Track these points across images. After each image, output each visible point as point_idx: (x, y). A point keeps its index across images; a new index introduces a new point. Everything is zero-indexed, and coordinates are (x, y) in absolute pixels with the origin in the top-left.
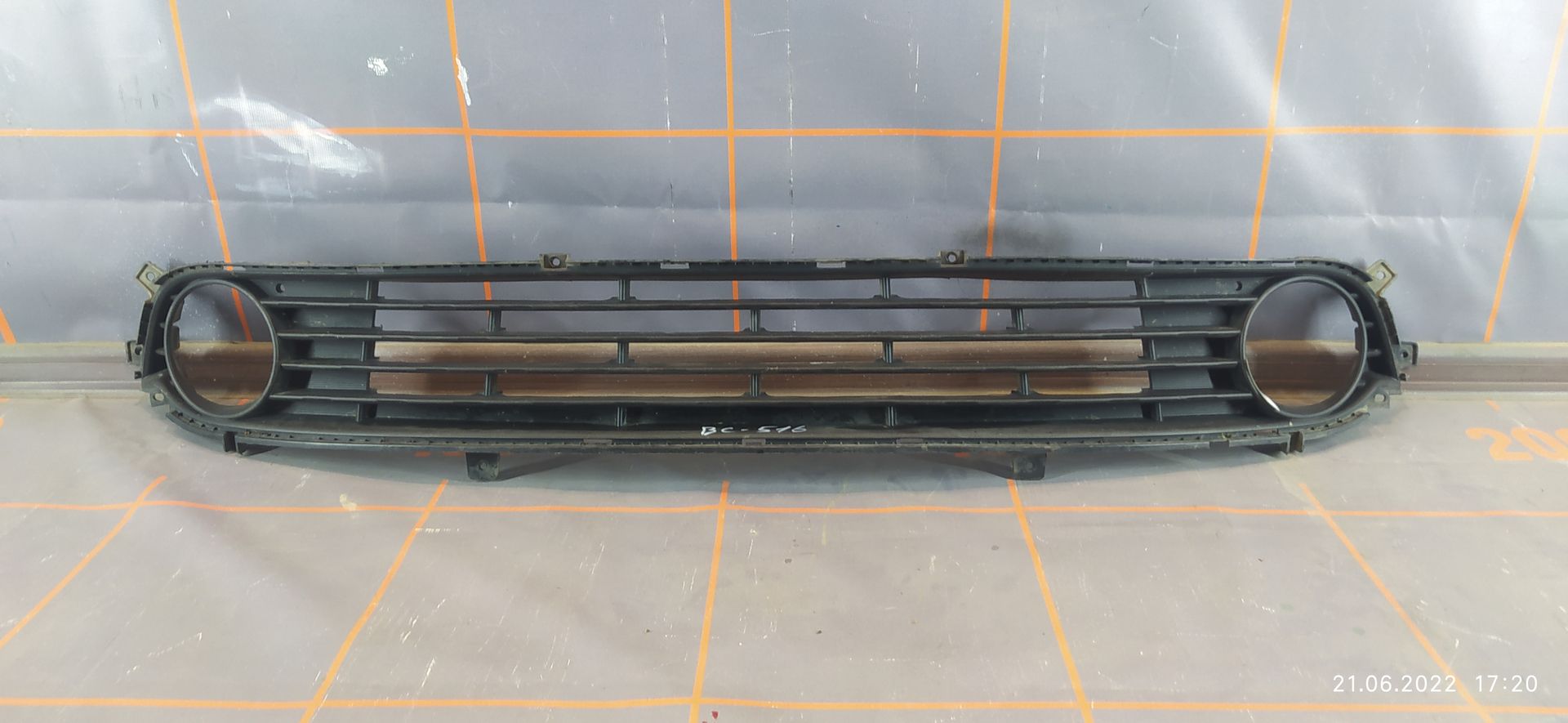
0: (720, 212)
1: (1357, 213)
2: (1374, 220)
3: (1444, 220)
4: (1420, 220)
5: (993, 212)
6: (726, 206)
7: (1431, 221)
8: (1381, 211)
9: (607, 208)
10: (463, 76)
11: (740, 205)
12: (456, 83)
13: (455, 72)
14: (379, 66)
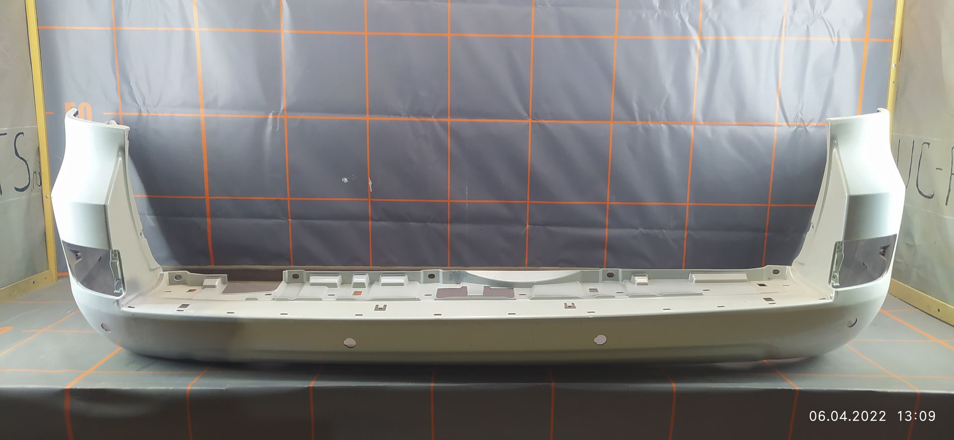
0: (445, 224)
1: (636, 228)
2: (643, 231)
3: (664, 231)
4: (656, 230)
5: (528, 226)
6: (447, 223)
7: (659, 231)
8: (645, 228)
9: (410, 223)
10: (370, 183)
11: (450, 223)
12: (368, 184)
13: (368, 182)
14: (345, 180)
